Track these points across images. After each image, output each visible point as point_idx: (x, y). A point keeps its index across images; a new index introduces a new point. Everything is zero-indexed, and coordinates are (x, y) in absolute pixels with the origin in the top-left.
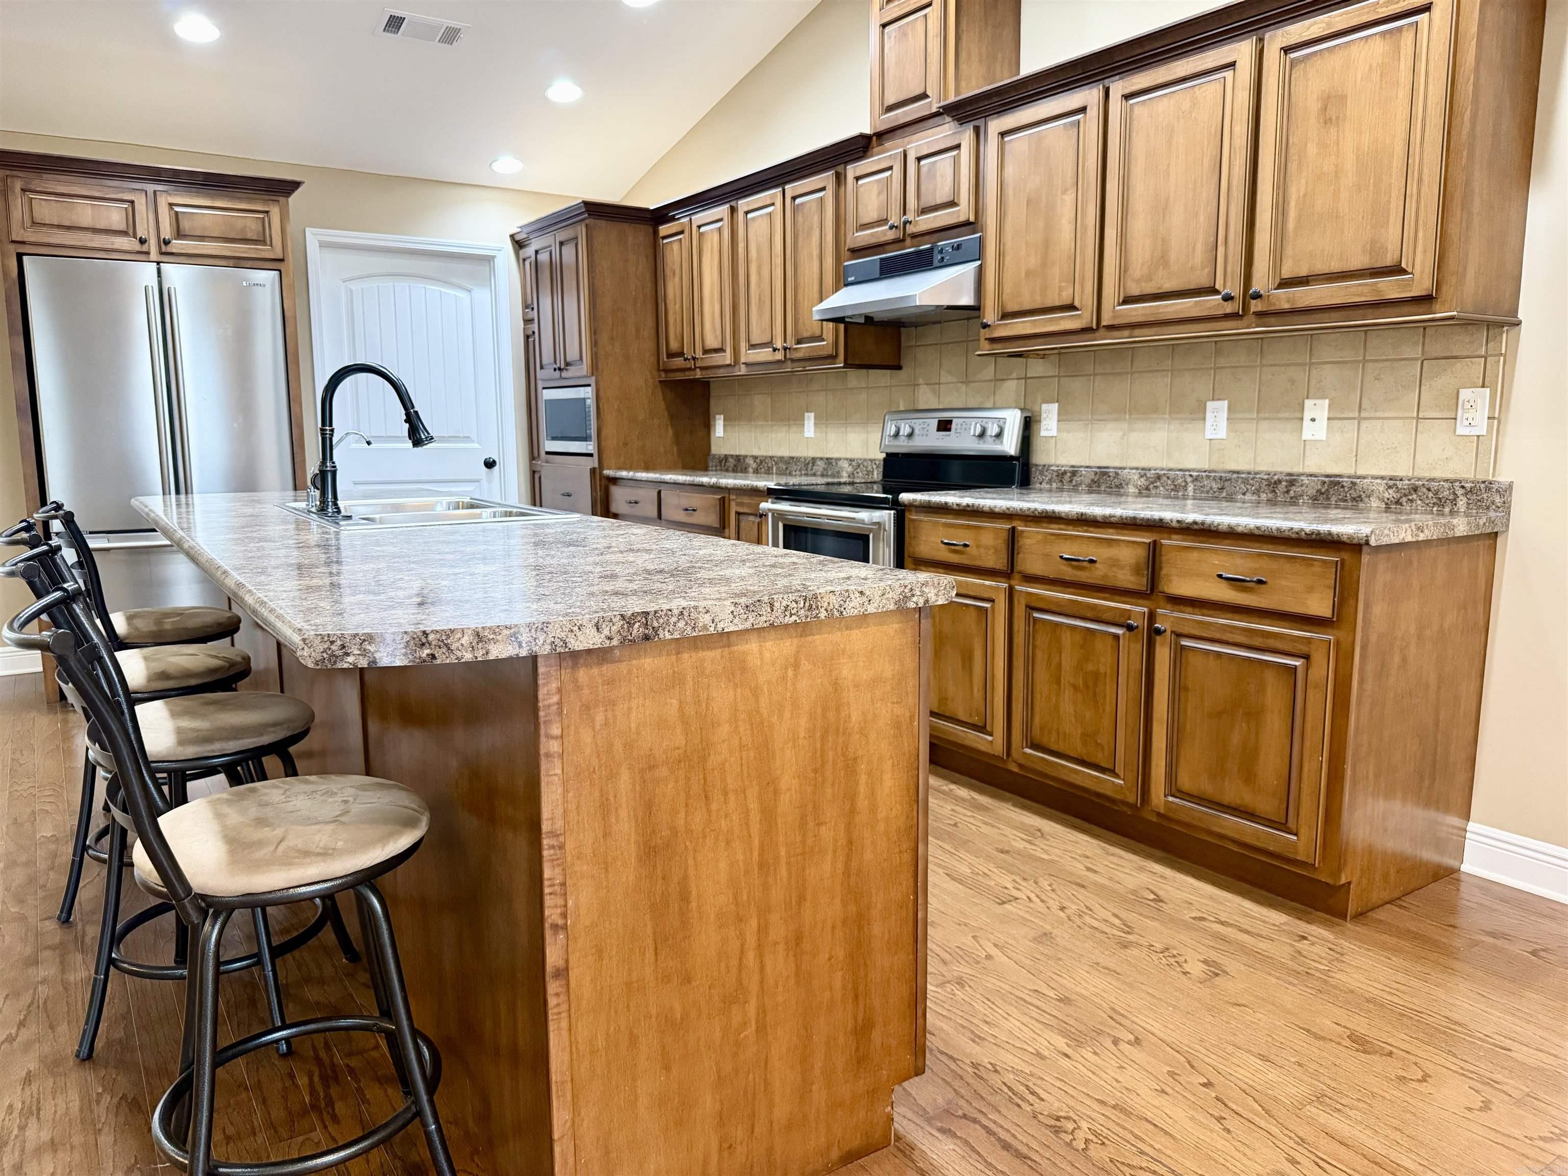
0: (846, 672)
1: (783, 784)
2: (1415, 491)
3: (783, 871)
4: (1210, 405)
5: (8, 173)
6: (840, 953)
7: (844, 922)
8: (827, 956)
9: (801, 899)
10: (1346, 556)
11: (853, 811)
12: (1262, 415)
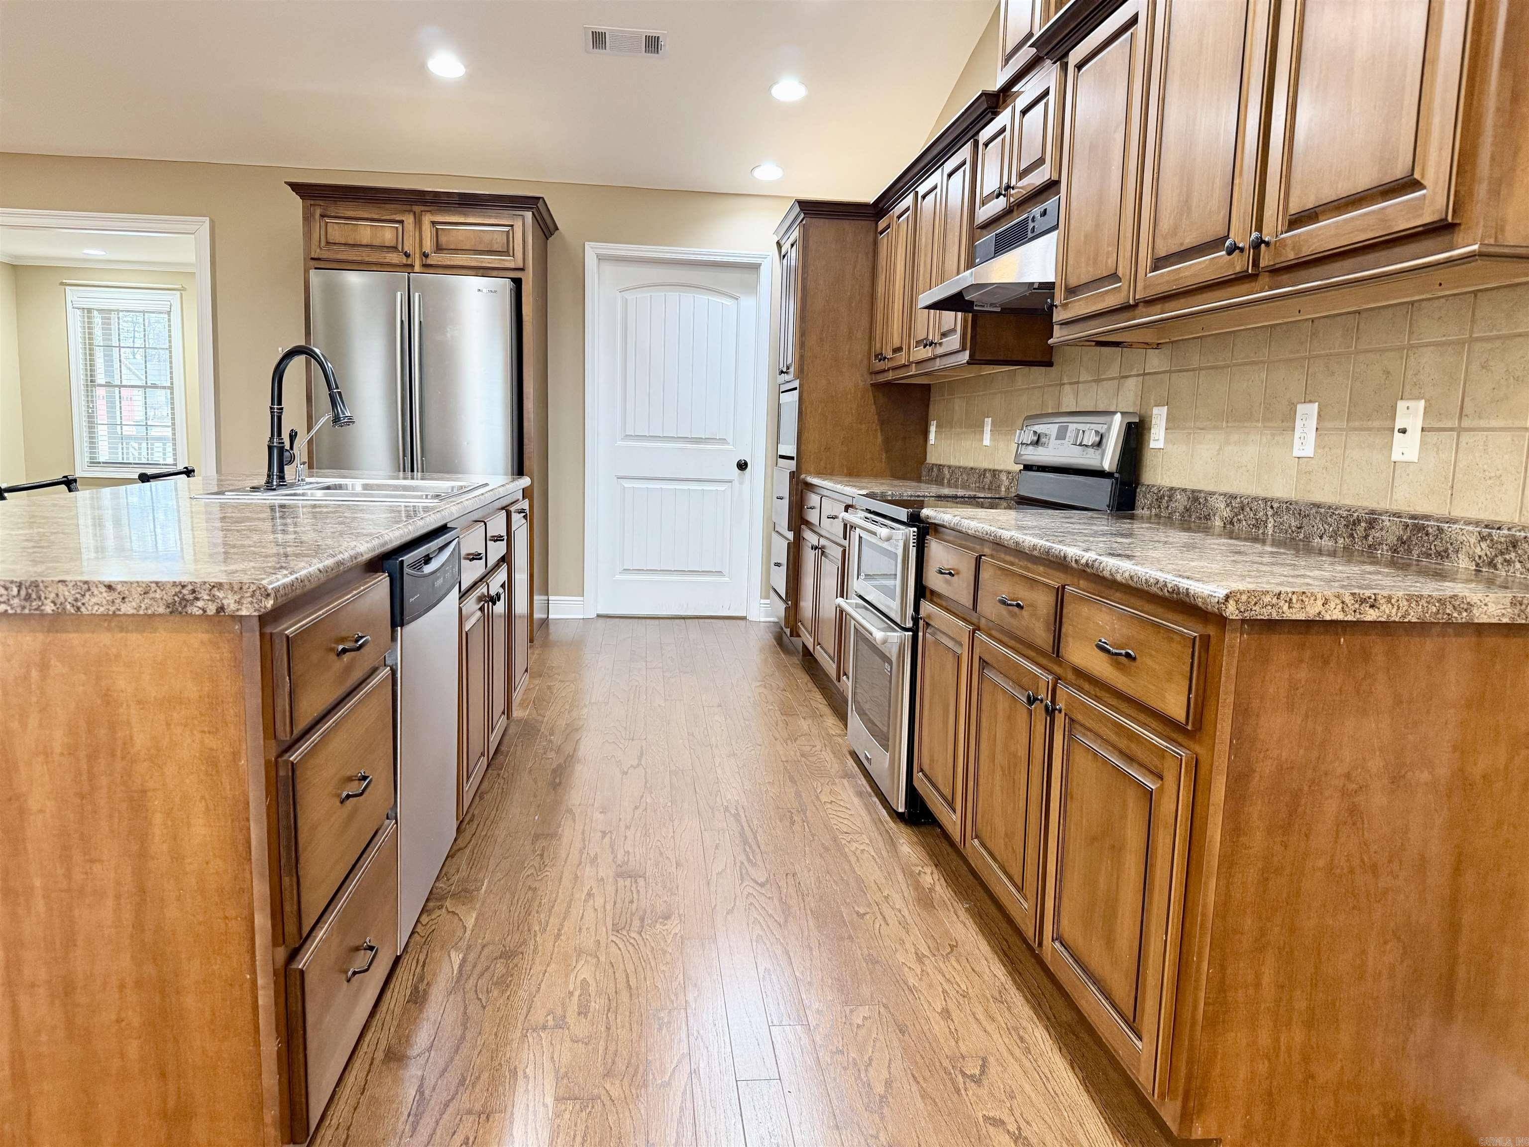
0: (122, 683)
1: (33, 804)
2: (1514, 547)
3: (40, 905)
4: (1301, 408)
5: (312, 202)
6: (135, 1019)
7: (139, 984)
8: (113, 1017)
9: (70, 942)
10: (1211, 631)
11: (143, 854)
12: (1351, 424)
